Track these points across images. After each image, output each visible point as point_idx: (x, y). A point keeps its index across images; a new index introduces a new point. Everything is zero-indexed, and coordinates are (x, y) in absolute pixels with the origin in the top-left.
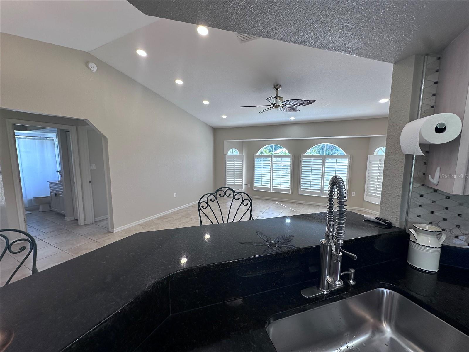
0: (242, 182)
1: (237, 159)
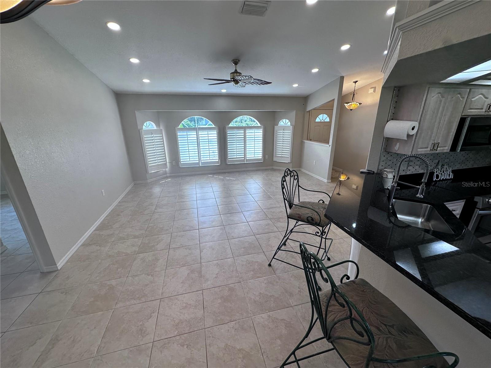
0: (166, 161)
1: (155, 134)
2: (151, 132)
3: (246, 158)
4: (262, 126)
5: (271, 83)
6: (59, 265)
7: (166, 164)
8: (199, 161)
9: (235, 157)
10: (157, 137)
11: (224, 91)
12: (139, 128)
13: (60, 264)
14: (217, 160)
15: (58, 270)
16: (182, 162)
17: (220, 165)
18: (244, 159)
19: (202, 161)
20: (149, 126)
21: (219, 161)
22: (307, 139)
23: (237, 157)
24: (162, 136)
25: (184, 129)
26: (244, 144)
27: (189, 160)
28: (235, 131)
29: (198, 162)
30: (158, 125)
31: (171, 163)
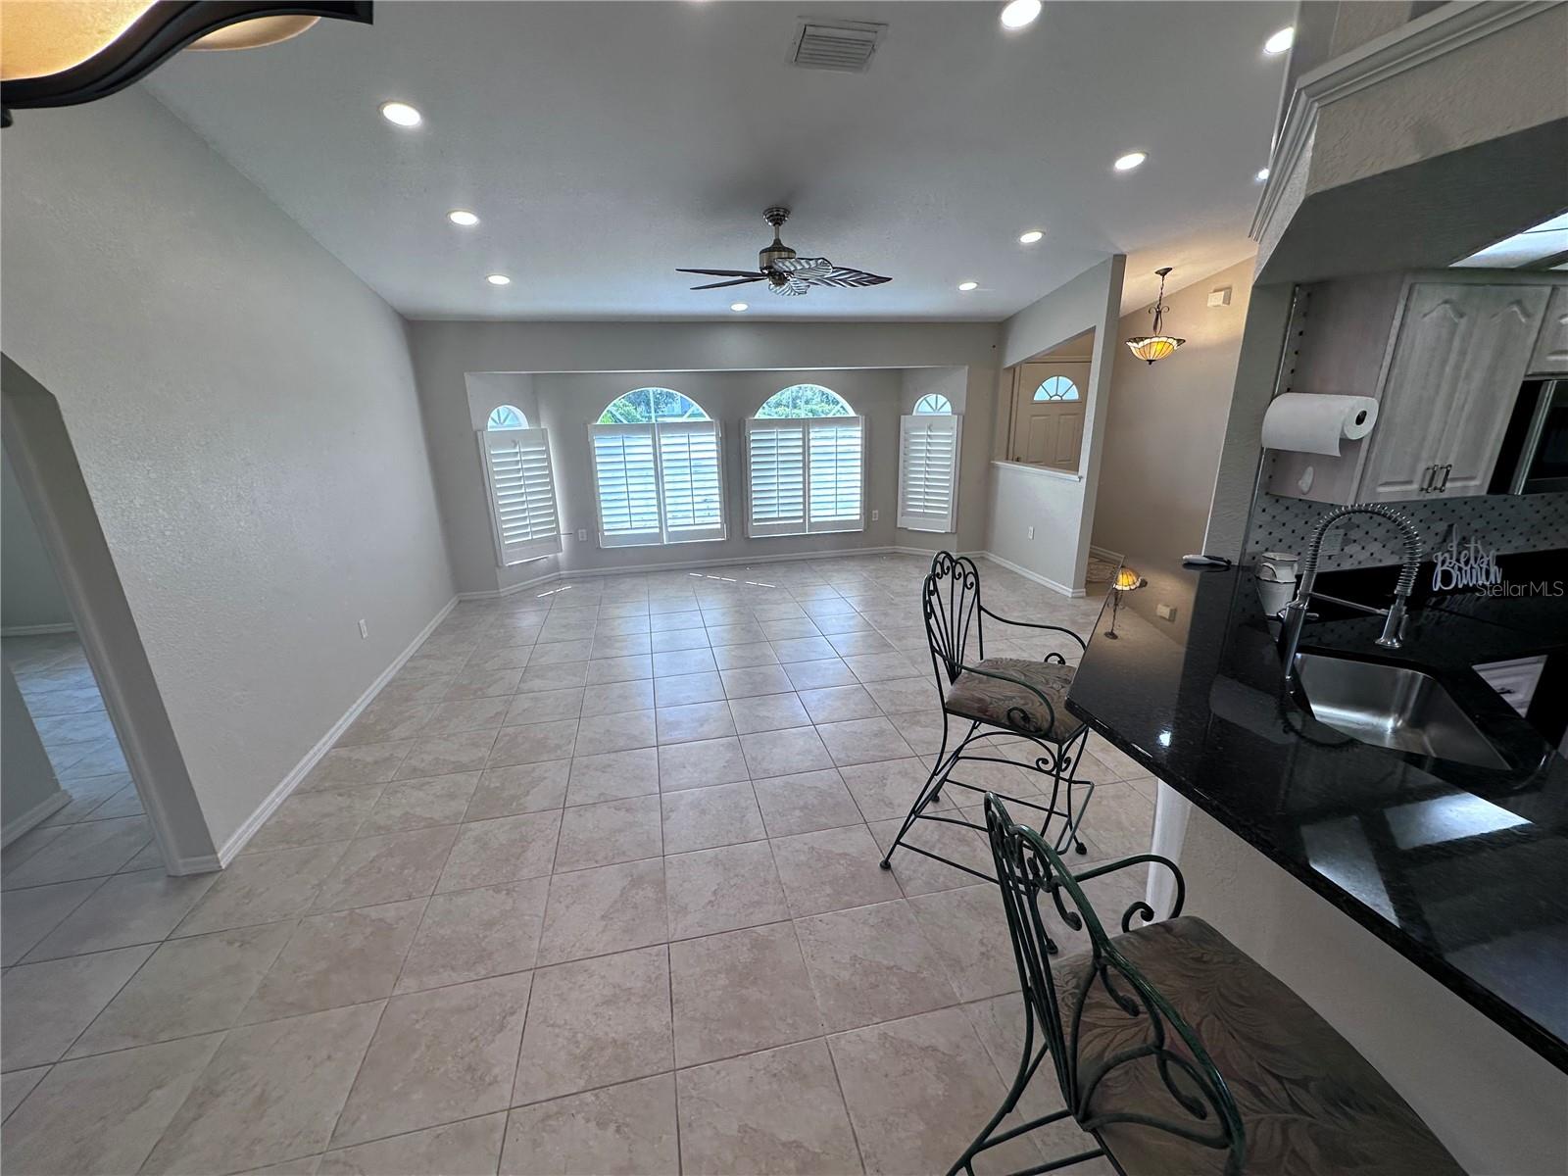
0: (557, 528)
1: (525, 445)
2: (513, 438)
3: (809, 517)
4: (861, 418)
5: (890, 279)
6: (224, 856)
7: (556, 539)
8: (661, 528)
9: (775, 515)
10: (529, 452)
11: (739, 308)
12: (476, 423)
13: (227, 852)
14: (719, 526)
15: (219, 871)
16: (606, 533)
17: (728, 540)
18: (801, 521)
19: (670, 529)
20: (506, 418)
21: (722, 528)
22: (1004, 457)
23: (782, 515)
24: (547, 451)
25: (616, 428)
26: (804, 475)
27: (628, 525)
28: (776, 434)
29: (657, 530)
30: (533, 416)
31: (573, 534)
